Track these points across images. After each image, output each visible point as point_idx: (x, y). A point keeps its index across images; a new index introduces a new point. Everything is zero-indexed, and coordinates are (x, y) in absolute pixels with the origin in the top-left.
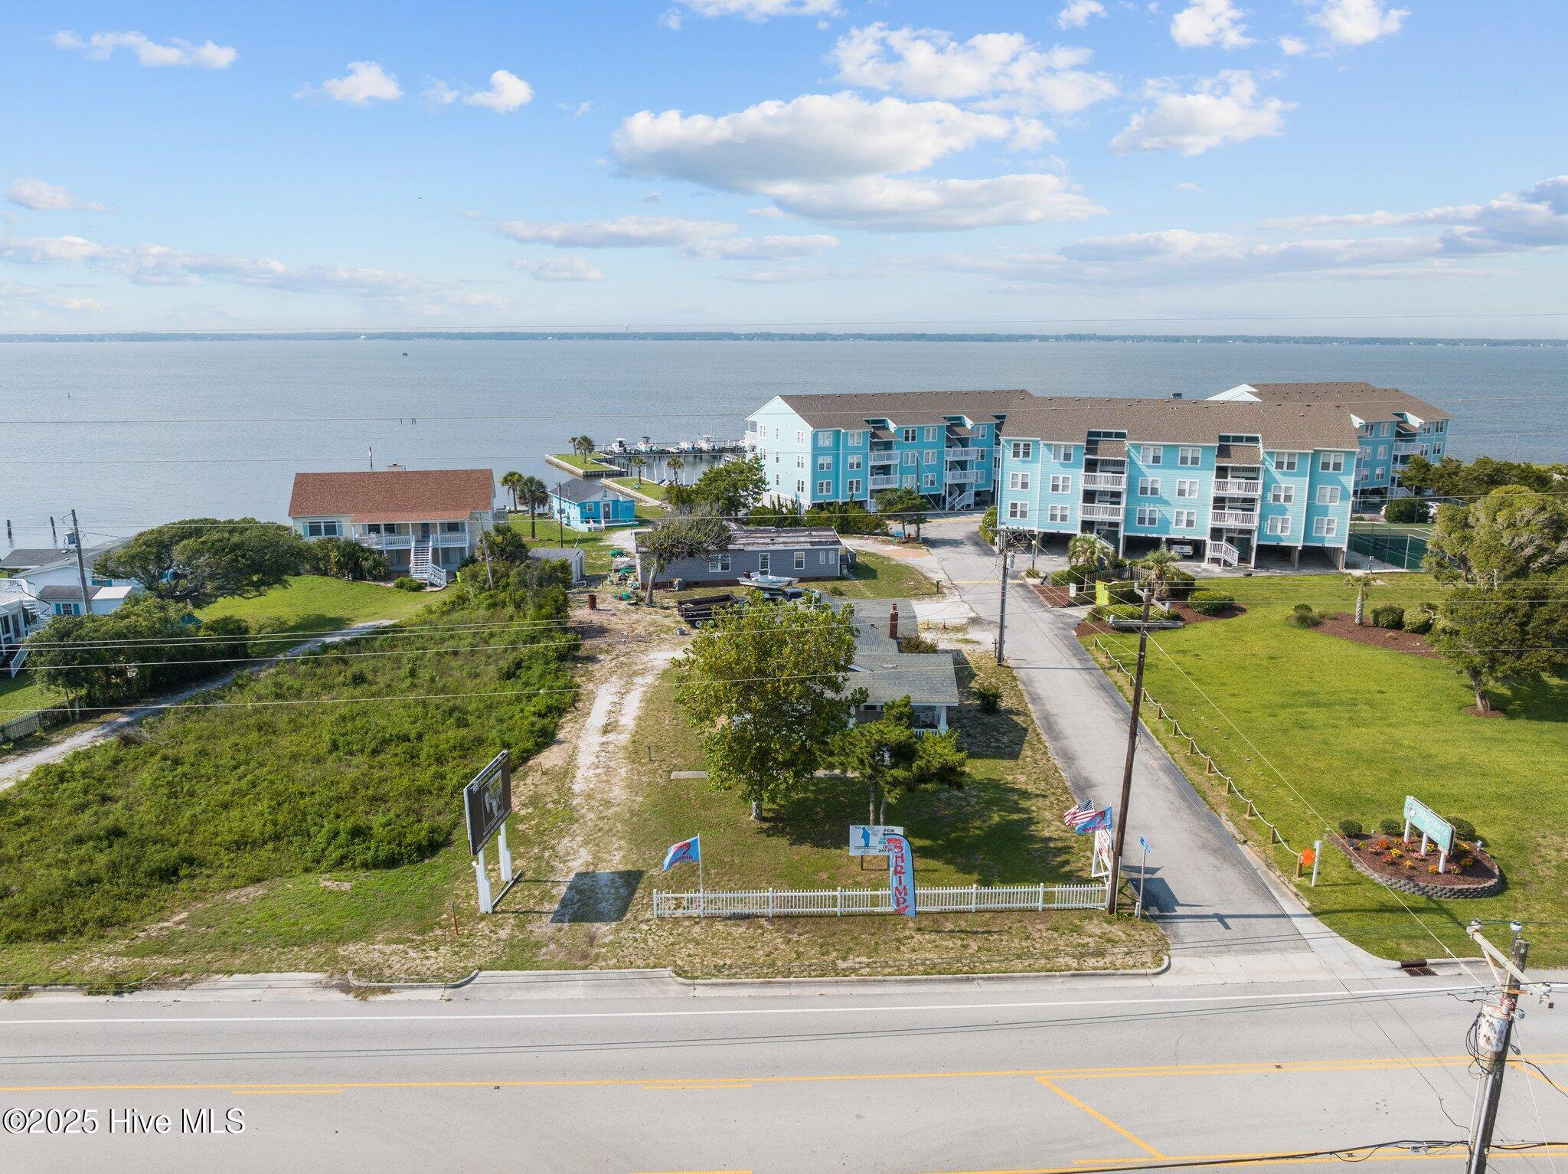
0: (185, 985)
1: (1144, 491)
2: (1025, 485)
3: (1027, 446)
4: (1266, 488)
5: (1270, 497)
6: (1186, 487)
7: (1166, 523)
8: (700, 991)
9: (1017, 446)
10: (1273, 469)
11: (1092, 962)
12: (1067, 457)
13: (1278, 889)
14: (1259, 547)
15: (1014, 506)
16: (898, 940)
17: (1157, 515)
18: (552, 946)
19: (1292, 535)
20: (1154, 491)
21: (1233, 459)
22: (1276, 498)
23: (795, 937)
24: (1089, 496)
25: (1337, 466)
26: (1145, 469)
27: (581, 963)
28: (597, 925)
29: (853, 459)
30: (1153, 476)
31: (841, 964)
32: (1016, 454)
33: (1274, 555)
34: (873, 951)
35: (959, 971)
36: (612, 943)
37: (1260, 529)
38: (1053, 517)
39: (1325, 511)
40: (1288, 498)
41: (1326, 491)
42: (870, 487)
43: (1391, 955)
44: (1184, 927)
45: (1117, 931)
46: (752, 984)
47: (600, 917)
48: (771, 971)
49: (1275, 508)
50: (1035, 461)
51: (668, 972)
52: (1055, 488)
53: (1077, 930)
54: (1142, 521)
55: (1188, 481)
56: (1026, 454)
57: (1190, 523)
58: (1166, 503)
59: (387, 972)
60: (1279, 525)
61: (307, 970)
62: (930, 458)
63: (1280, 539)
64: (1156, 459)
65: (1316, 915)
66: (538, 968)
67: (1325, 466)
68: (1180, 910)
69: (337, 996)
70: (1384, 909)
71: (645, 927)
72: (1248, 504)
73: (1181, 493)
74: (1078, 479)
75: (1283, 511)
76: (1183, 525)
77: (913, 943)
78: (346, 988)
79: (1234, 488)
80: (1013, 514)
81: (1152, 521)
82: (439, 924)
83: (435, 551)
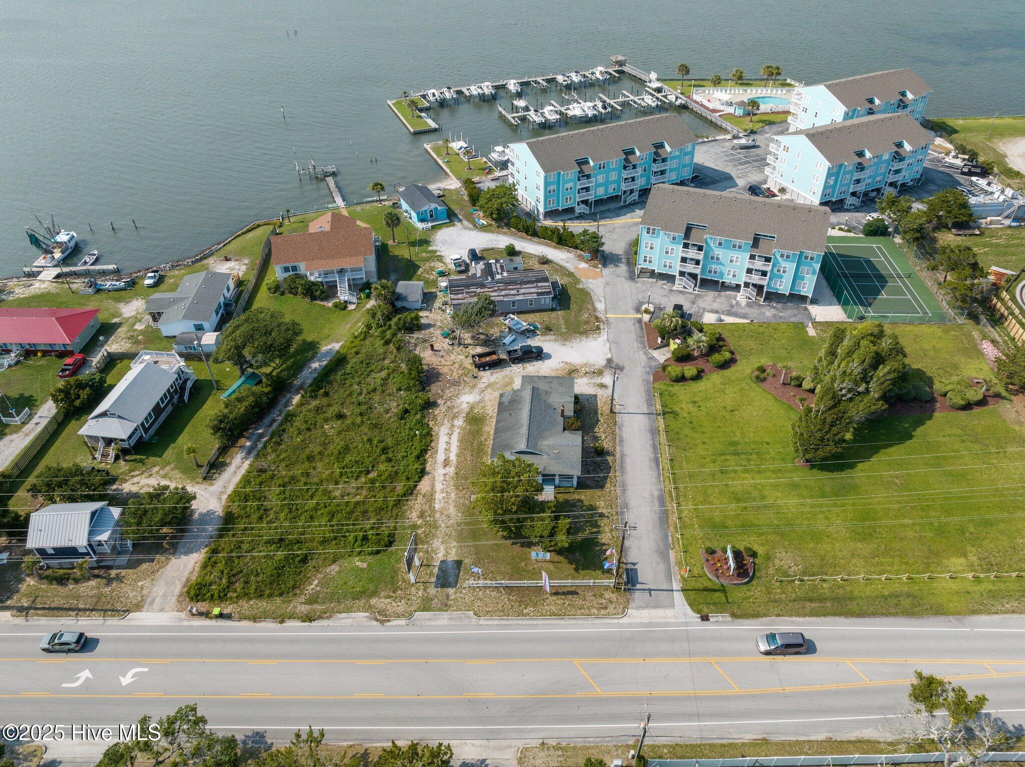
0: (329, 618)
1: (712, 258)
2: (652, 248)
3: (654, 230)
4: (774, 266)
5: (775, 270)
6: (734, 259)
7: (722, 274)
8: (482, 622)
9: (649, 229)
10: (779, 257)
11: (603, 612)
12: (674, 238)
13: (675, 576)
14: (767, 292)
15: (645, 257)
16: (543, 600)
17: (718, 270)
18: (436, 600)
19: (784, 287)
20: (718, 259)
21: (758, 250)
22: (779, 271)
23: (511, 597)
24: (684, 260)
25: (812, 259)
26: (714, 249)
27: (445, 609)
28: (449, 589)
29: (569, 185)
30: (718, 252)
31: (525, 611)
32: (648, 233)
33: (772, 297)
34: (535, 606)
35: (561, 615)
36: (454, 599)
37: (768, 284)
38: (665, 266)
39: (803, 278)
40: (784, 272)
41: (804, 269)
42: (578, 200)
43: (698, 612)
44: (637, 594)
45: (614, 596)
46: (497, 619)
47: (450, 587)
48: (504, 613)
49: (777, 275)
50: (658, 237)
51: (472, 612)
52: (667, 252)
53: (601, 595)
54: (710, 272)
55: (735, 256)
56: (653, 233)
57: (734, 276)
58: (723, 265)
59: (388, 613)
60: (779, 283)
61: (363, 612)
62: (613, 176)
63: (778, 289)
64: (720, 244)
65: (682, 590)
66: (432, 611)
67: (806, 258)
68: (638, 586)
69: (375, 623)
70: (706, 590)
71: (464, 591)
72: (764, 274)
73: (731, 261)
74: (679, 251)
75: (781, 277)
76: (731, 276)
77: (547, 601)
78: (377, 620)
79: (759, 264)
80: (645, 261)
81: (715, 272)
82: (398, 587)
83: (349, 280)
